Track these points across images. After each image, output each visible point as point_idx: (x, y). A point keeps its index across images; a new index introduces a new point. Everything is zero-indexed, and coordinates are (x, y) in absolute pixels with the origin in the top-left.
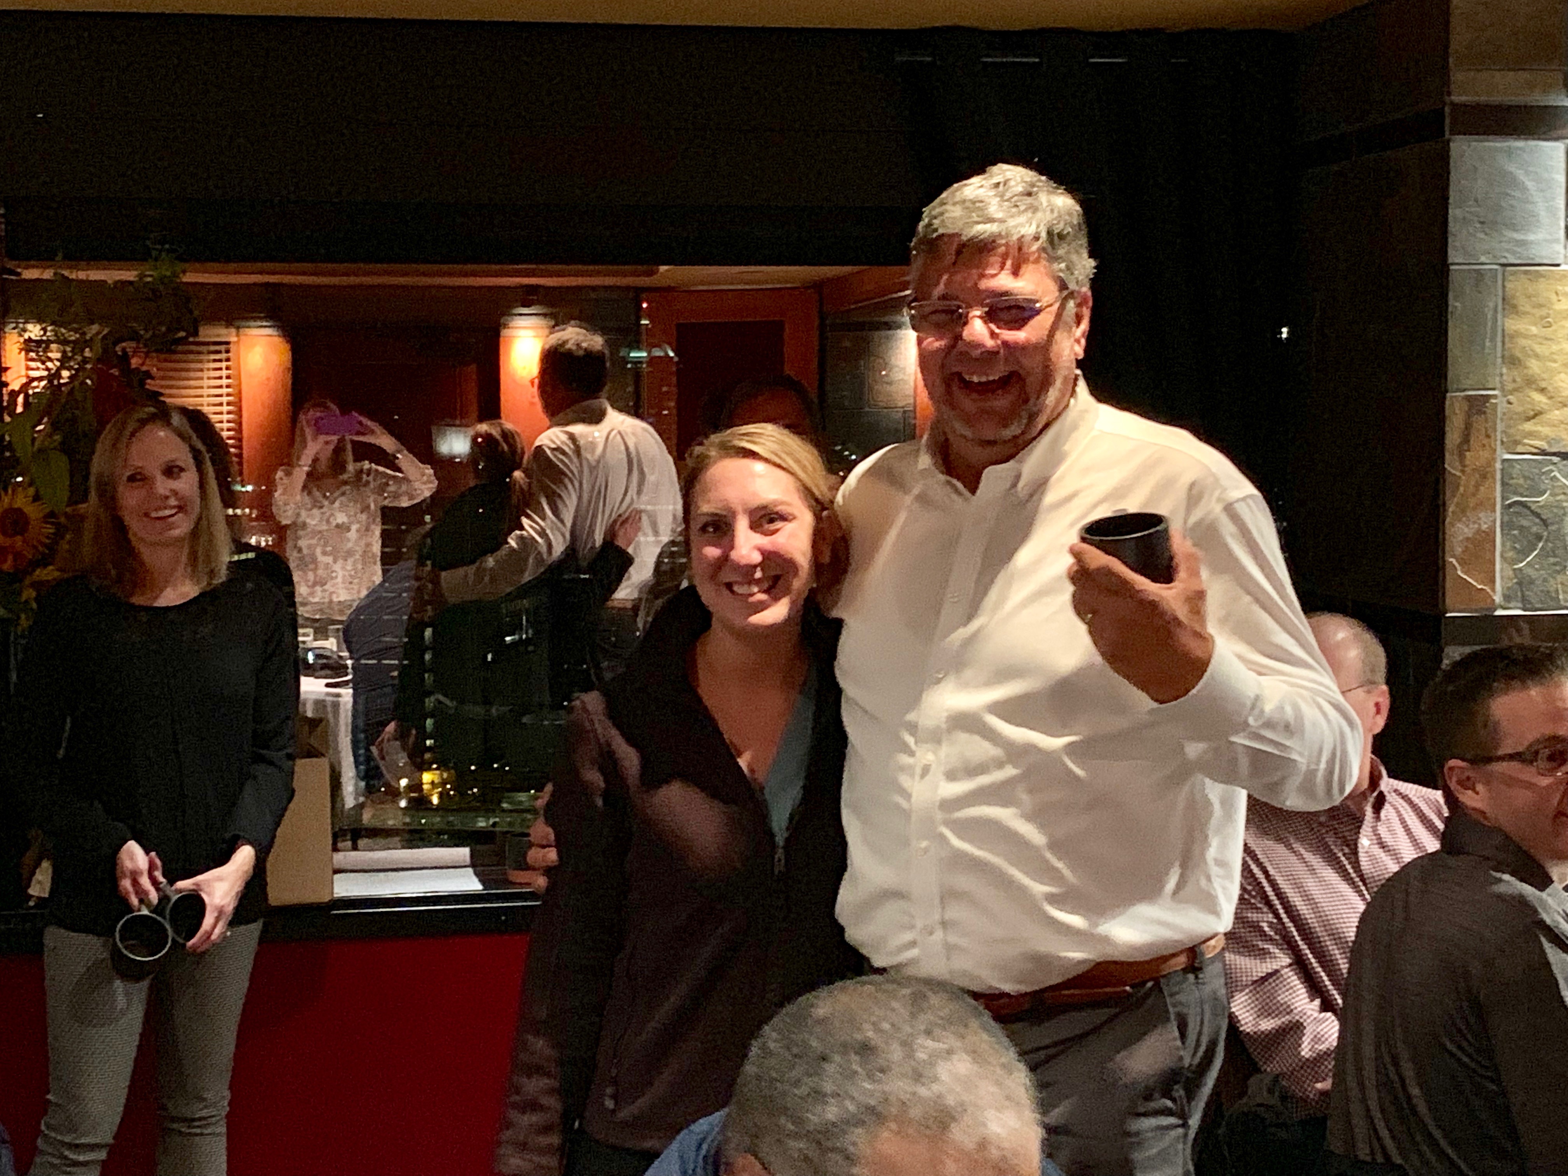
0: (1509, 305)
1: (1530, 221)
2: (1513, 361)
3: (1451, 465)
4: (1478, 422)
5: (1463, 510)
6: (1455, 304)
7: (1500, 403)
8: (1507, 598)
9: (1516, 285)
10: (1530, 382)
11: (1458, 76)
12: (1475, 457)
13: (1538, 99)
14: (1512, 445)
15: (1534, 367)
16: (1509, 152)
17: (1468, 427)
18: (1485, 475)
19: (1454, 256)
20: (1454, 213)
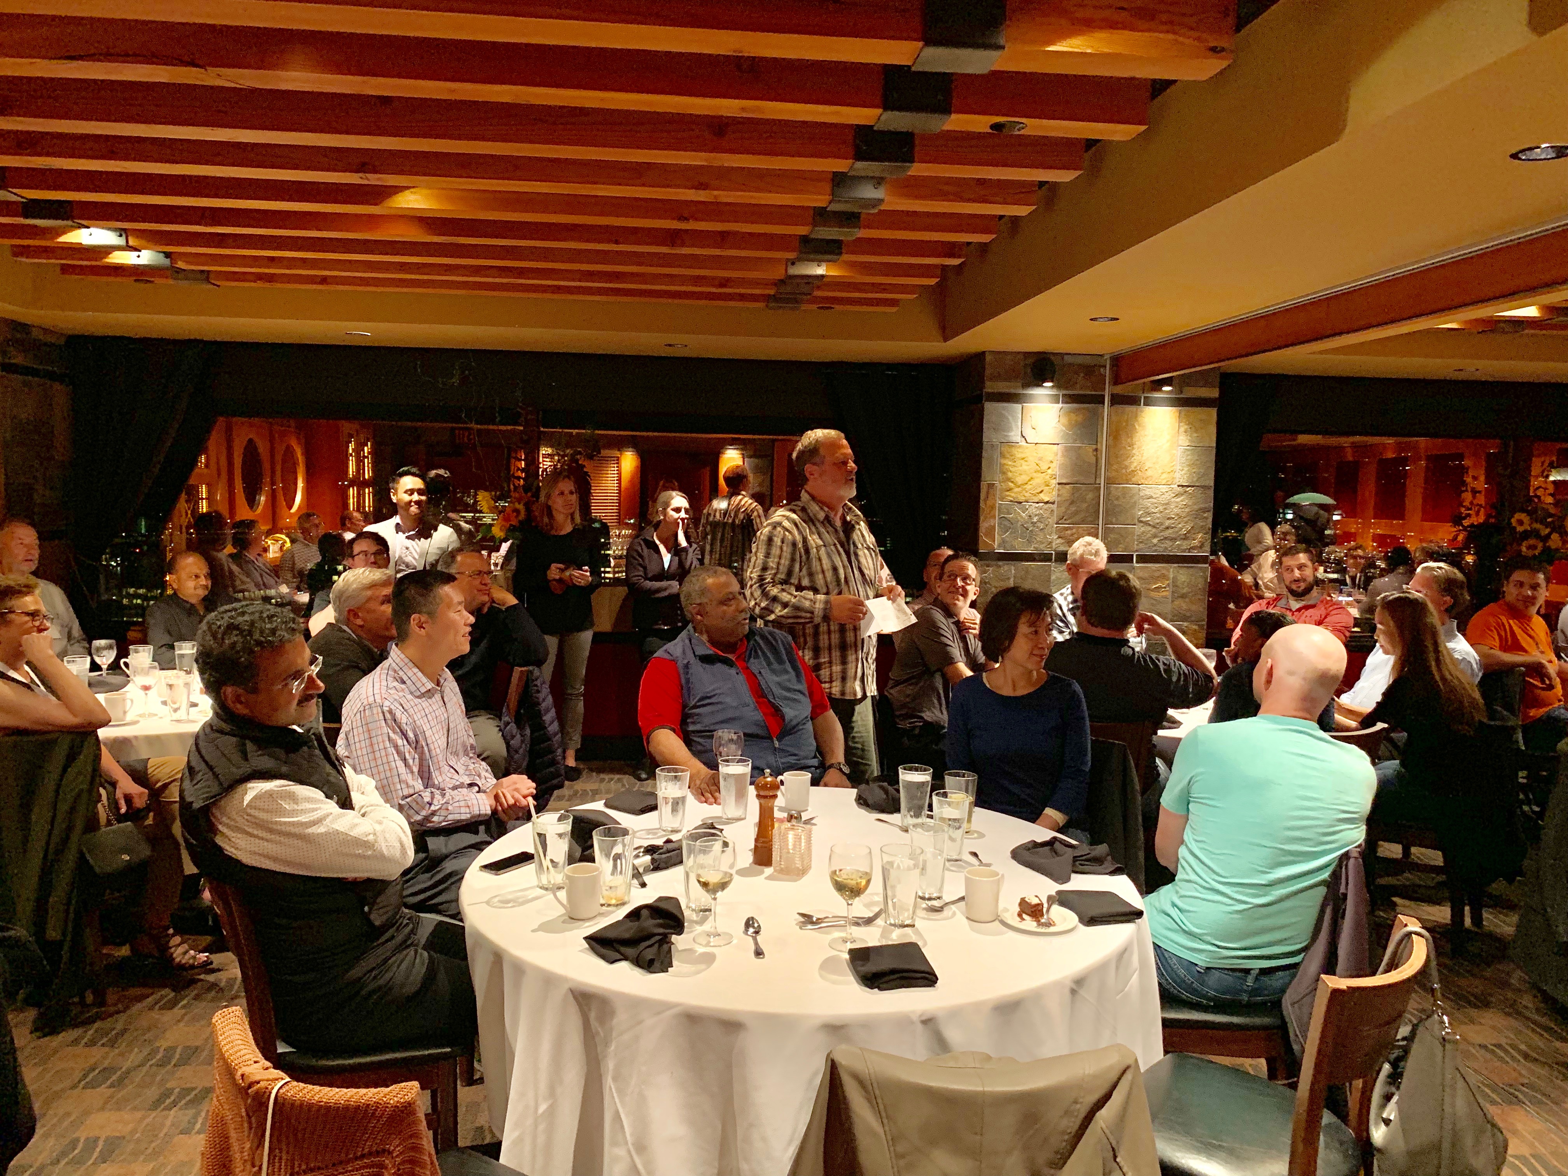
0: (1003, 456)
1: (1010, 429)
2: (1004, 473)
3: (982, 504)
4: (991, 491)
5: (986, 518)
6: (984, 454)
7: (999, 487)
8: (999, 546)
9: (1004, 449)
10: (1009, 480)
11: (988, 384)
12: (989, 503)
13: (1013, 391)
14: (1002, 499)
15: (1010, 474)
16: (1004, 409)
17: (988, 493)
18: (993, 507)
19: (985, 439)
20: (985, 426)
